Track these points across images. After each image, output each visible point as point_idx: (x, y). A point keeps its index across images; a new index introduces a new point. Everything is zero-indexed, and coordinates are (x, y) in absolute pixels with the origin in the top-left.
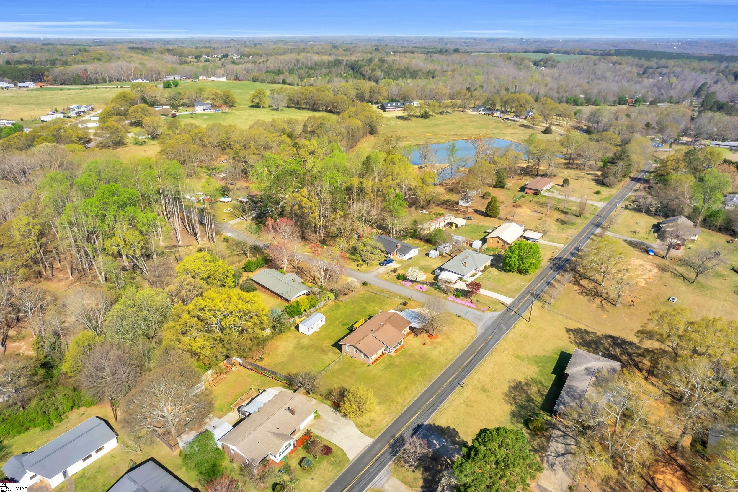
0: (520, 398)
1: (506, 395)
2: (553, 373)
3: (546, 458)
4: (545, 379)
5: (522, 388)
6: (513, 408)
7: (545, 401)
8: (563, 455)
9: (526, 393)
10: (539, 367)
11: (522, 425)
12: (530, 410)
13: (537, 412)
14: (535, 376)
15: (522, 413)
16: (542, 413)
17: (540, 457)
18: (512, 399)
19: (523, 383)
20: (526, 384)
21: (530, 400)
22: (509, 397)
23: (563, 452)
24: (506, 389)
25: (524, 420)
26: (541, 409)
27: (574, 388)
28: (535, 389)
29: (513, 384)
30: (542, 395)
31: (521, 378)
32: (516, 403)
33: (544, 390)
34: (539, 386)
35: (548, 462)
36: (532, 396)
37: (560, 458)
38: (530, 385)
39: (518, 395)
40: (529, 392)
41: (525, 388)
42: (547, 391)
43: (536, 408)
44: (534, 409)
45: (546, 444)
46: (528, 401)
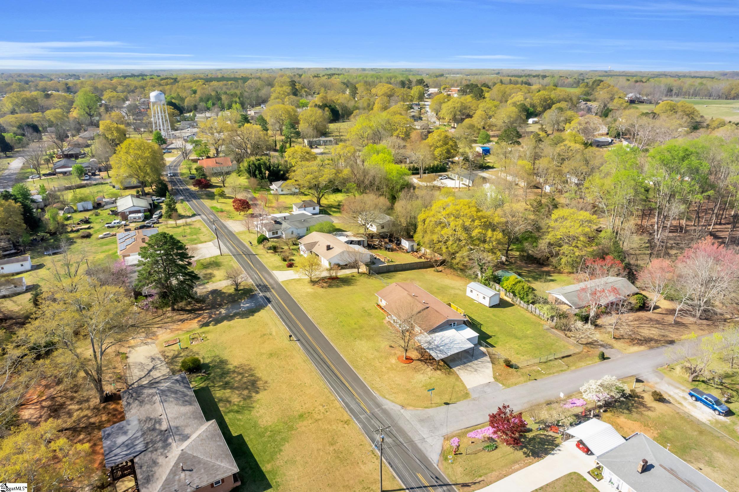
0: (237, 379)
1: (251, 369)
2: (240, 437)
3: (163, 359)
4: (239, 420)
5: (247, 388)
6: (231, 367)
7: (212, 399)
8: (151, 371)
9: (237, 388)
10: (266, 429)
11: (207, 362)
12: (214, 378)
13: (207, 382)
14: (254, 413)
15: (219, 370)
16: (202, 385)
17: (168, 357)
18: (241, 371)
19: (254, 394)
20: (250, 397)
21: (226, 385)
22: (246, 371)
23: (151, 373)
24: (259, 374)
25: (209, 367)
26: (207, 387)
27: (180, 402)
28: (235, 399)
29: (260, 384)
30: (221, 400)
31: (261, 397)
32: (234, 372)
33: (225, 406)
34: (235, 408)
35: (159, 359)
36: (229, 391)
37: (150, 368)
38: (245, 399)
39: (240, 380)
40: (237, 392)
41: (245, 392)
42: (221, 409)
43: (212, 384)
44: (213, 382)
45: (172, 367)
46: (227, 383)
